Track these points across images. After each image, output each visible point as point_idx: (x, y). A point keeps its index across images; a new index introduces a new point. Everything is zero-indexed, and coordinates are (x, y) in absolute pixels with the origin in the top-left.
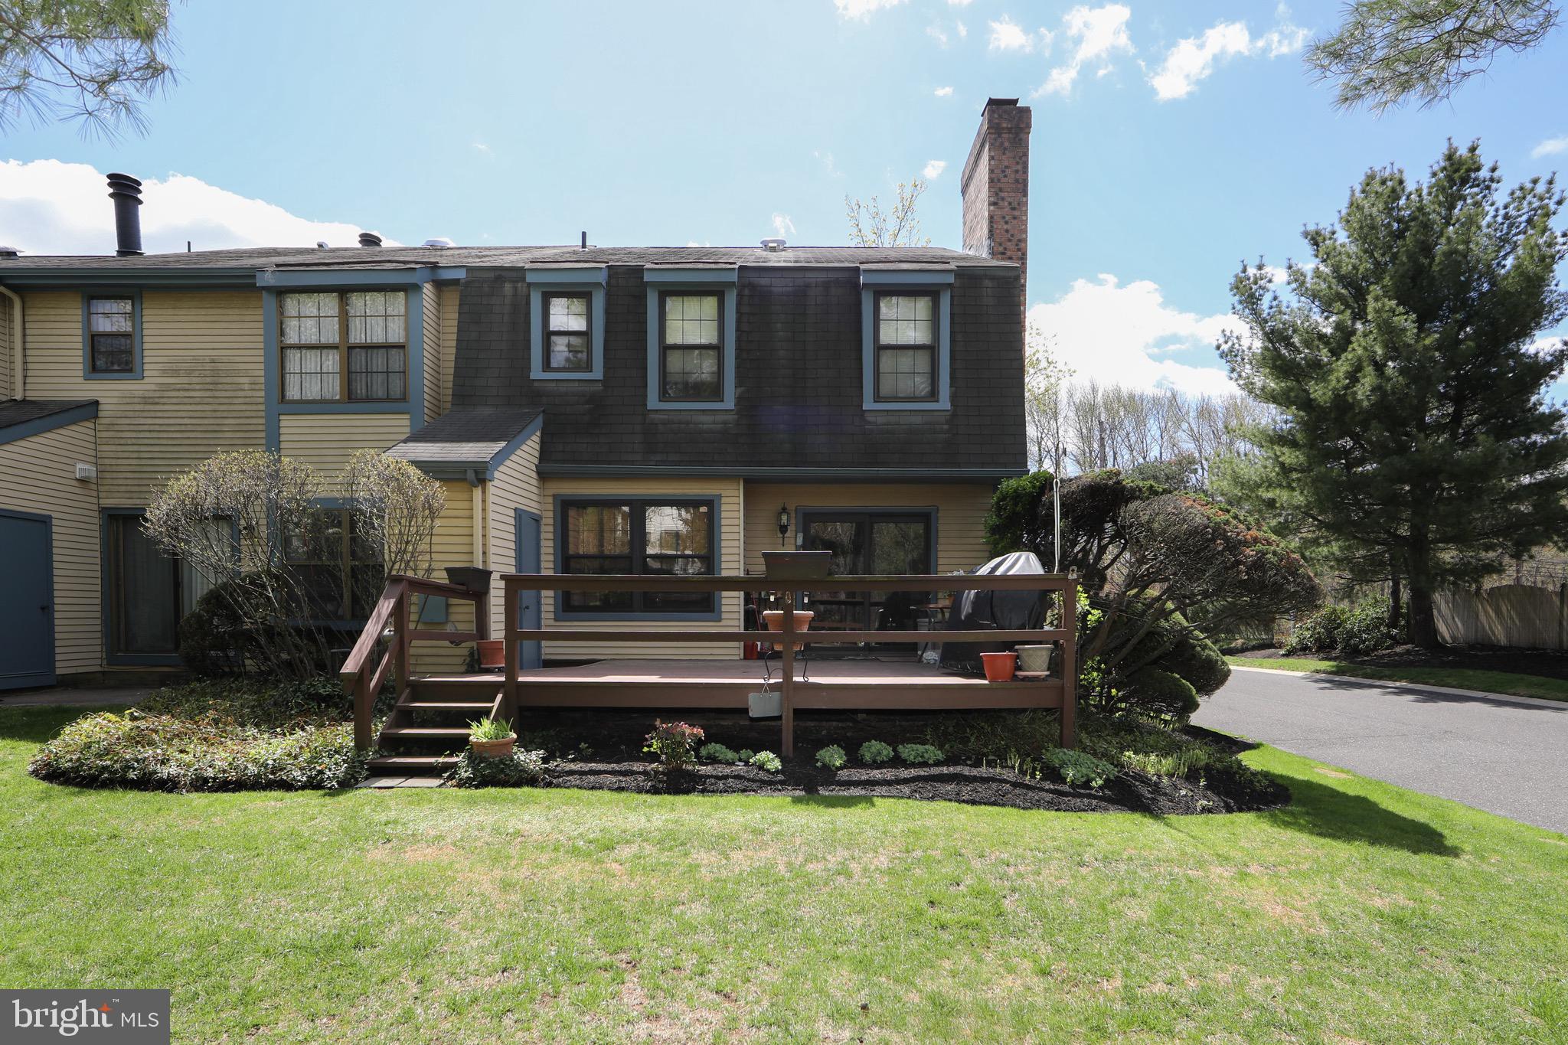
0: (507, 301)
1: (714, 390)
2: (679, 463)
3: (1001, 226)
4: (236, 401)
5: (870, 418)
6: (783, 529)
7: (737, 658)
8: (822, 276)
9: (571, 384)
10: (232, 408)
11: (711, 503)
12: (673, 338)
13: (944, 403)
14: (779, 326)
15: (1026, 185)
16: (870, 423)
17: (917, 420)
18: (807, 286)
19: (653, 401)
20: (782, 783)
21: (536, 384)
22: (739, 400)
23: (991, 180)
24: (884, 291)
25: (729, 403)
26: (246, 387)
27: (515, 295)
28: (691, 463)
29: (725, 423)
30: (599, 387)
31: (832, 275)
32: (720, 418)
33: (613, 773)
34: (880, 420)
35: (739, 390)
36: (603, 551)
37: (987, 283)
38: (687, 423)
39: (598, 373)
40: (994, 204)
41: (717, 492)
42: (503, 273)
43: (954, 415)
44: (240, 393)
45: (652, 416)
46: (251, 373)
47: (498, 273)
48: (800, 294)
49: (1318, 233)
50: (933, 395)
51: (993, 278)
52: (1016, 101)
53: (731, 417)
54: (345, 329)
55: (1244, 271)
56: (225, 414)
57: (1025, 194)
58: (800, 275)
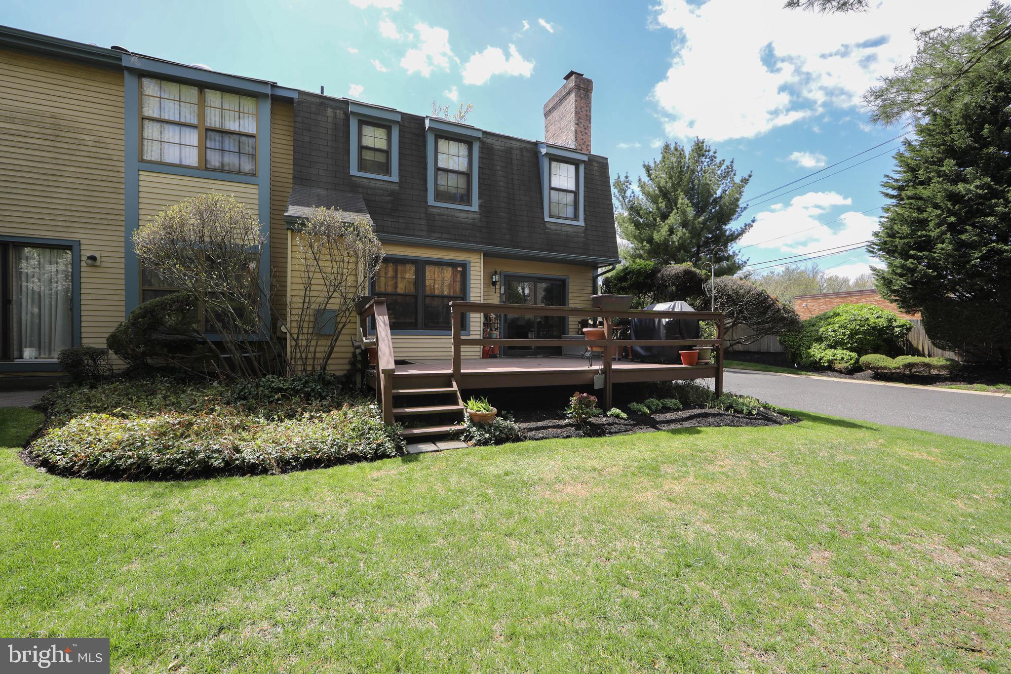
0: (330, 120)
1: (466, 198)
2: (450, 240)
3: (580, 136)
4: (78, 153)
5: (548, 226)
6: (494, 283)
7: (478, 357)
8: (518, 145)
9: (376, 182)
10: (74, 158)
11: (464, 266)
12: (442, 164)
13: (581, 223)
14: (499, 168)
15: (590, 118)
16: (548, 228)
17: (570, 229)
18: (512, 148)
19: (431, 201)
20: (634, 425)
21: (354, 178)
22: (480, 206)
23: (576, 112)
24: (554, 158)
25: (475, 207)
26: (90, 143)
27: (335, 117)
28: (456, 240)
29: (474, 219)
30: (396, 187)
31: (524, 145)
32: (471, 216)
33: (554, 427)
34: (553, 227)
35: (481, 201)
36: (396, 291)
37: (595, 164)
38: (452, 216)
39: (395, 177)
40: (577, 124)
41: (469, 259)
42: (326, 101)
43: (586, 228)
44: (83, 148)
45: (431, 209)
46: (95, 133)
47: (322, 100)
48: (509, 151)
49: (649, 166)
50: (576, 217)
51: (597, 162)
52: (582, 75)
53: (477, 216)
54: (202, 115)
55: (619, 177)
56: (67, 163)
57: (590, 123)
58: (508, 141)
